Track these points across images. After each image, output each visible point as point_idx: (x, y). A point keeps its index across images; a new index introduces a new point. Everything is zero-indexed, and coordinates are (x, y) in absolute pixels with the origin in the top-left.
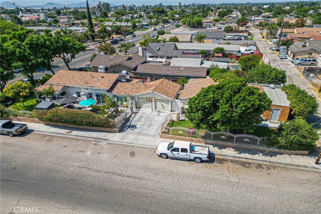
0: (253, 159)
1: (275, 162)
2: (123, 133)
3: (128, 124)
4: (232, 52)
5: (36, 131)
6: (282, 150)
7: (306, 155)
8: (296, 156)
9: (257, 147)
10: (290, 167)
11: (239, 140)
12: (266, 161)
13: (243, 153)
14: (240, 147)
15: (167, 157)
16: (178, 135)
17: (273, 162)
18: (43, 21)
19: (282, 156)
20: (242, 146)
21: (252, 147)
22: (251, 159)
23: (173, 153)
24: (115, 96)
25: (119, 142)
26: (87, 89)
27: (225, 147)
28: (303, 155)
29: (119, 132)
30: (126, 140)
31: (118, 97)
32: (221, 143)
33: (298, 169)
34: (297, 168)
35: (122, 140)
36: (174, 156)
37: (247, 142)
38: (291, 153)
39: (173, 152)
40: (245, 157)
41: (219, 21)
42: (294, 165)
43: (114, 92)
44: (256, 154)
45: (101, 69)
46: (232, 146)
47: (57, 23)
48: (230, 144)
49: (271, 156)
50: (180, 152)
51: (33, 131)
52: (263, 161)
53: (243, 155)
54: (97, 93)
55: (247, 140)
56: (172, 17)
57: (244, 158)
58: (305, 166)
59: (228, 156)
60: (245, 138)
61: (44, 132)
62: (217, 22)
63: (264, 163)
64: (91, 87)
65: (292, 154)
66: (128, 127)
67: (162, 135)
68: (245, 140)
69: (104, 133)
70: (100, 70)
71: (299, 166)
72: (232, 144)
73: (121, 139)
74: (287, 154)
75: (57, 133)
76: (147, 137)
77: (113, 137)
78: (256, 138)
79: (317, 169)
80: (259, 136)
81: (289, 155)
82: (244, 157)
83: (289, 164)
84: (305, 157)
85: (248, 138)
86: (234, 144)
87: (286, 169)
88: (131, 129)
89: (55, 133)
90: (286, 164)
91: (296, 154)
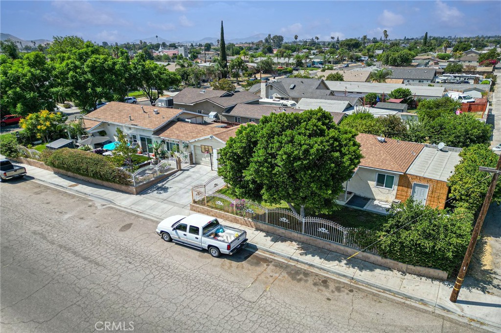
0: (321, 269)
1: (363, 282)
2: (142, 196)
3: (159, 185)
4: (426, 98)
5: (37, 179)
6: (388, 261)
7: (441, 280)
8: (418, 279)
9: (342, 248)
10: (388, 296)
11: (311, 229)
12: (344, 276)
13: (310, 255)
14: (311, 242)
15: (171, 240)
16: (216, 208)
17: (357, 281)
18: (179, 57)
19: (388, 272)
20: (316, 242)
21: (334, 246)
22: (317, 268)
23: (176, 232)
24: (163, 141)
25: (125, 208)
26: (130, 128)
27: (284, 239)
28: (434, 278)
29: (138, 193)
30: (137, 207)
31: (168, 143)
32: (281, 231)
33: (404, 303)
34: (403, 301)
35: (132, 206)
36: (179, 238)
37: (324, 236)
38: (408, 271)
39: (178, 231)
40: (309, 262)
41: (449, 58)
42: (398, 293)
43: (163, 136)
44: (335, 260)
45: (161, 101)
46: (298, 239)
47: (195, 59)
48: (295, 234)
49: (361, 269)
50: (187, 233)
51: (33, 178)
52: (339, 274)
53: (309, 258)
54: (142, 135)
55: (323, 230)
56: (368, 52)
57: (307, 264)
58: (422, 300)
59: (279, 255)
60: (322, 226)
61: (44, 181)
62: (444, 59)
63: (338, 279)
64: (134, 125)
65: (410, 272)
66: (156, 189)
67: (193, 206)
68: (320, 229)
69: (116, 192)
70: (160, 103)
71: (410, 298)
72: (299, 235)
73: (133, 204)
74: (399, 271)
75: (58, 185)
76: (171, 207)
77: (123, 200)
78: (340, 228)
79: (449, 311)
80: (345, 225)
81: (404, 273)
82: (306, 261)
83: (389, 291)
84: (436, 283)
85: (326, 227)
86: (301, 236)
87: (375, 298)
88: (157, 193)
89: (55, 184)
90: (382, 289)
91: (420, 275)
